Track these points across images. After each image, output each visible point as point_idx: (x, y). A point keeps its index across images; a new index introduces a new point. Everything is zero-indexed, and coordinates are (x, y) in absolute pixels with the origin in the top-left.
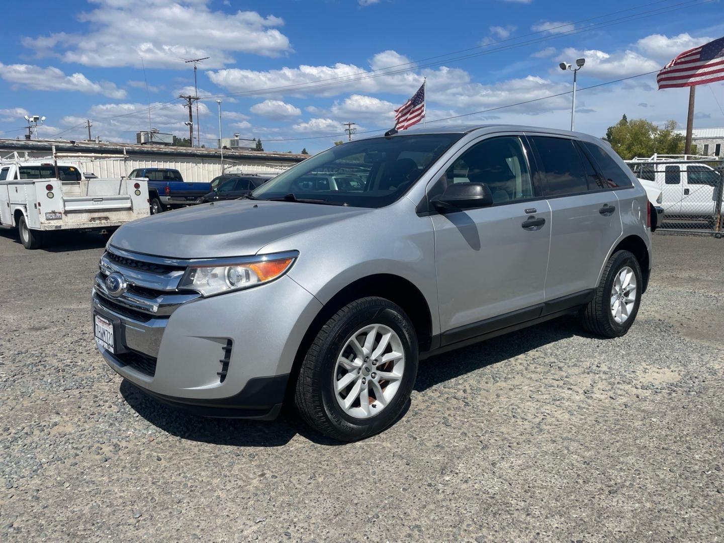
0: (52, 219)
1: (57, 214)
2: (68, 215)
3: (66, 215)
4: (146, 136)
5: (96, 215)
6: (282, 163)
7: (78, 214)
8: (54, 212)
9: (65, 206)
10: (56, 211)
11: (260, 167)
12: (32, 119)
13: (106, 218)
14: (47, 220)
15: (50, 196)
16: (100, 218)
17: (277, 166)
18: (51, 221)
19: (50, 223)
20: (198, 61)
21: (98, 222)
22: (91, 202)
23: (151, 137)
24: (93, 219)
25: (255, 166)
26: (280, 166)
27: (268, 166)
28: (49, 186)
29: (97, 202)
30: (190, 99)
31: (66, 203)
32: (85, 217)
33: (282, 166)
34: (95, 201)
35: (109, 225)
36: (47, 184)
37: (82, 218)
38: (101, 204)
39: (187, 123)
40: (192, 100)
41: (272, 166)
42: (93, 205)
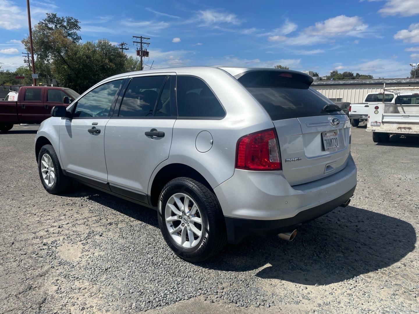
0: (374, 126)
1: (378, 123)
2: (384, 124)
3: (383, 124)
5: (403, 126)
7: (391, 124)
8: (376, 122)
9: (383, 119)
10: (378, 121)
13: (409, 128)
14: (371, 126)
15: (376, 112)
16: (405, 128)
18: (373, 127)
19: (372, 128)
21: (403, 130)
22: (401, 117)
24: (400, 128)
28: (376, 107)
29: (405, 118)
31: (384, 117)
32: (396, 126)
34: (403, 117)
35: (407, 133)
36: (376, 106)
37: (393, 127)
38: (407, 119)
42: (402, 119)
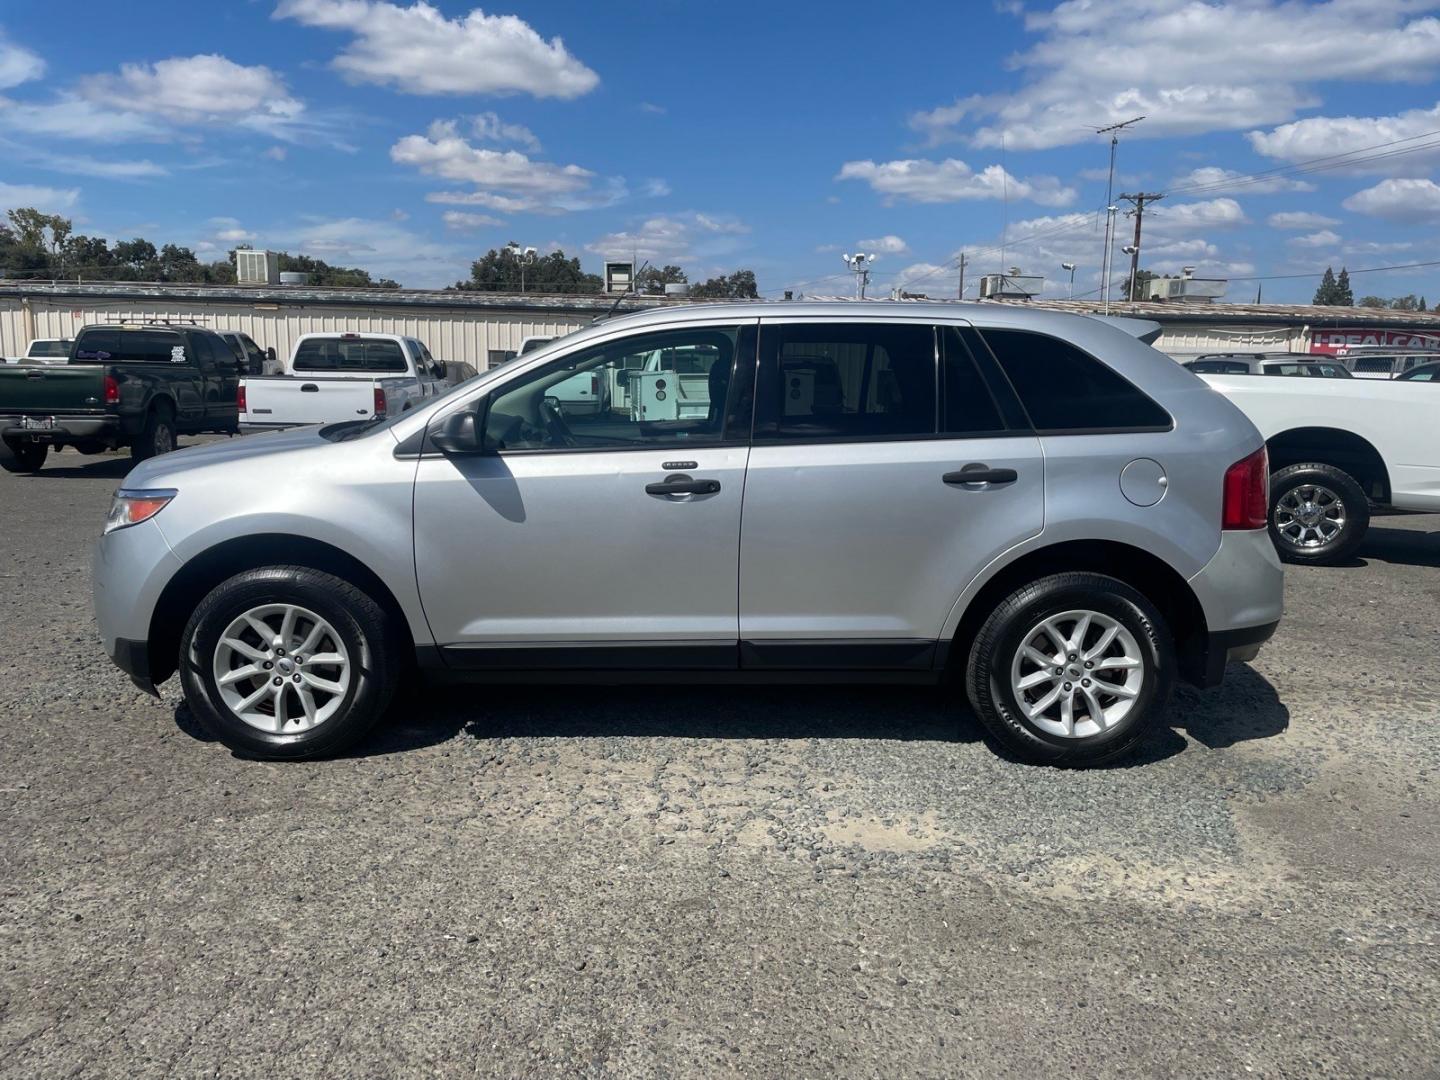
4: (994, 282)
6: (1251, 330)
9: (679, 413)
11: (1194, 339)
12: (854, 260)
17: (1238, 336)
20: (1121, 126)
23: (1002, 284)
25: (1182, 336)
26: (1244, 336)
27: (1214, 336)
30: (1141, 200)
33: (1250, 336)
39: (1126, 249)
40: (1144, 201)
41: (1224, 337)
